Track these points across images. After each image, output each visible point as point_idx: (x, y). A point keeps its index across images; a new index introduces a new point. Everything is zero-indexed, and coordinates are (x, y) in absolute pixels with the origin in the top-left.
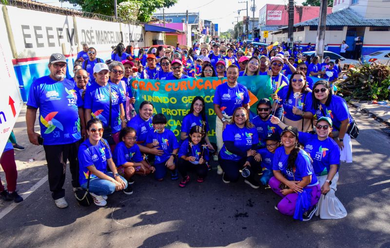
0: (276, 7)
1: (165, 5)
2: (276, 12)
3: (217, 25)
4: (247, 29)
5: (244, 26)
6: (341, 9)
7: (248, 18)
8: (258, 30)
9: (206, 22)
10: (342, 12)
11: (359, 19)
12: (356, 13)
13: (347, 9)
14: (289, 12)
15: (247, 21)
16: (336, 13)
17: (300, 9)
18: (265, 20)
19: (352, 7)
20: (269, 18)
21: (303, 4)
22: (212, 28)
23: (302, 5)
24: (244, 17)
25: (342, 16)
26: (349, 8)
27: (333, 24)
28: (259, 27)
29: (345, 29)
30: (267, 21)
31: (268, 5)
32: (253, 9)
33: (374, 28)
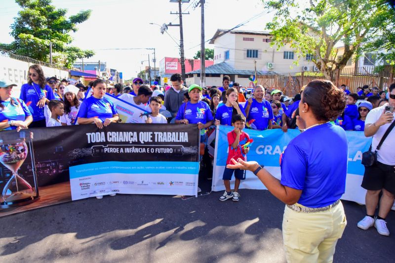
0: (173, 60)
1: (86, 56)
2: (173, 64)
3: (121, 74)
4: (149, 76)
5: (147, 74)
6: (219, 63)
7: (149, 68)
8: (159, 78)
9: (112, 70)
10: (219, 65)
11: (231, 70)
12: (229, 66)
13: (222, 63)
14: (181, 64)
15: (149, 70)
16: (215, 65)
17: (191, 62)
18: (164, 70)
19: (226, 61)
20: (167, 68)
21: (194, 57)
22: (117, 75)
23: (194, 59)
24: (146, 67)
25: (220, 67)
26: (224, 62)
27: (213, 72)
28: (159, 75)
29: (222, 76)
30: (166, 70)
31: (166, 58)
32: (154, 61)
33: (240, 76)
